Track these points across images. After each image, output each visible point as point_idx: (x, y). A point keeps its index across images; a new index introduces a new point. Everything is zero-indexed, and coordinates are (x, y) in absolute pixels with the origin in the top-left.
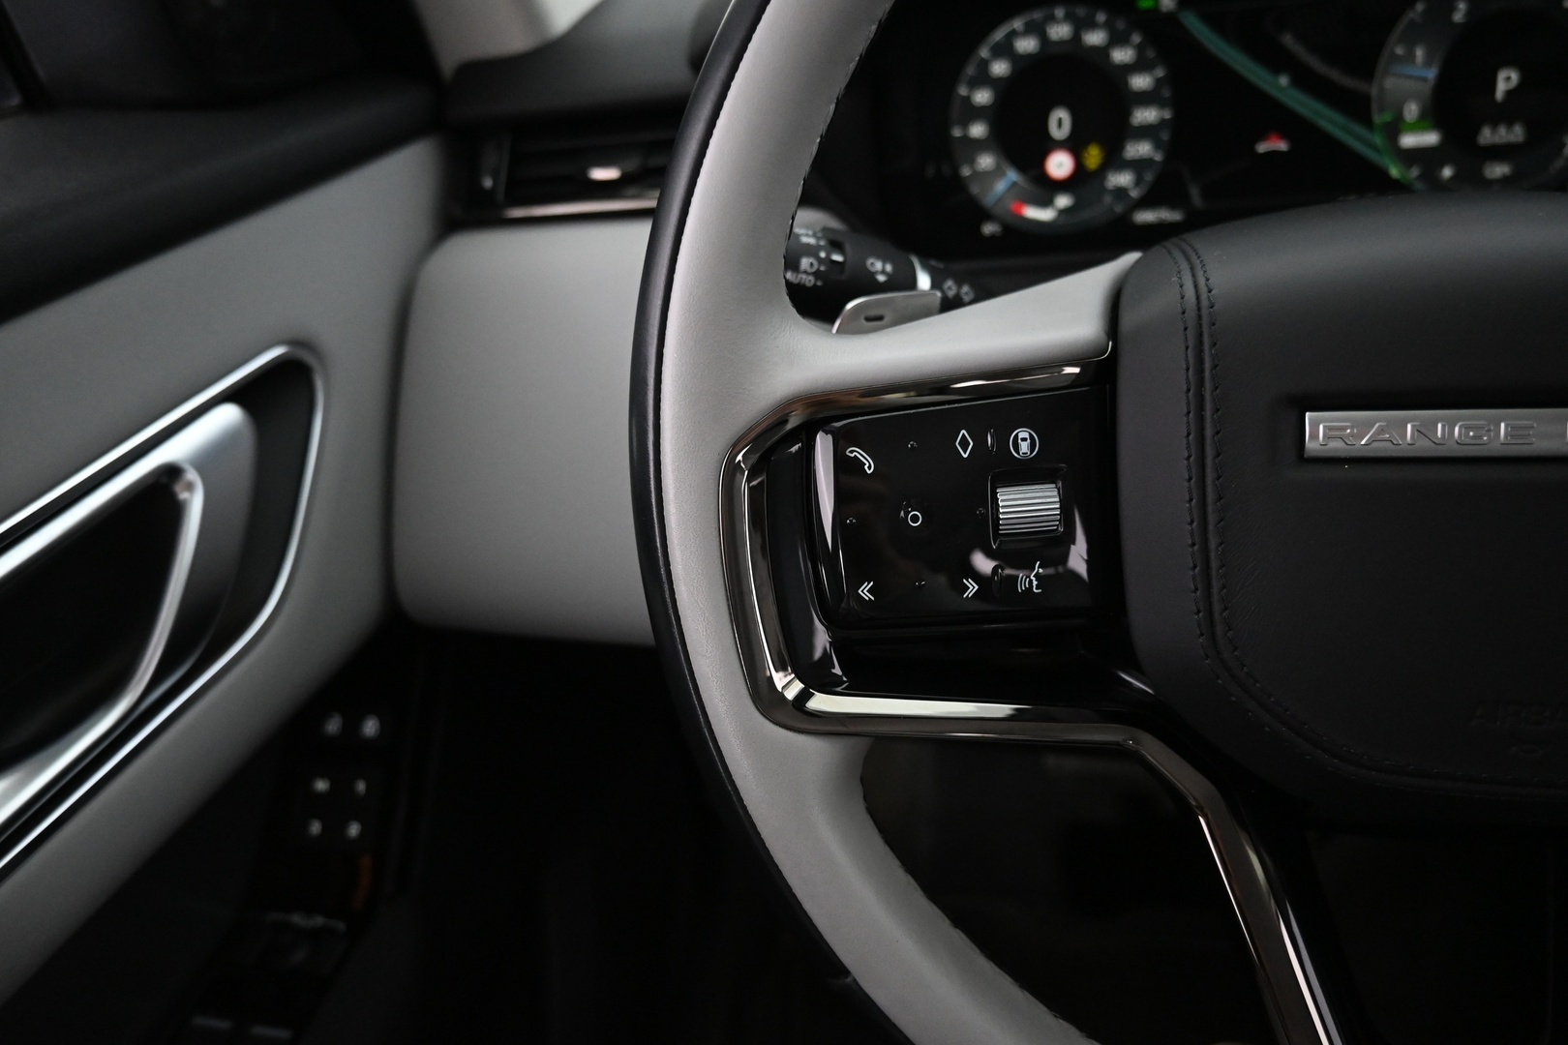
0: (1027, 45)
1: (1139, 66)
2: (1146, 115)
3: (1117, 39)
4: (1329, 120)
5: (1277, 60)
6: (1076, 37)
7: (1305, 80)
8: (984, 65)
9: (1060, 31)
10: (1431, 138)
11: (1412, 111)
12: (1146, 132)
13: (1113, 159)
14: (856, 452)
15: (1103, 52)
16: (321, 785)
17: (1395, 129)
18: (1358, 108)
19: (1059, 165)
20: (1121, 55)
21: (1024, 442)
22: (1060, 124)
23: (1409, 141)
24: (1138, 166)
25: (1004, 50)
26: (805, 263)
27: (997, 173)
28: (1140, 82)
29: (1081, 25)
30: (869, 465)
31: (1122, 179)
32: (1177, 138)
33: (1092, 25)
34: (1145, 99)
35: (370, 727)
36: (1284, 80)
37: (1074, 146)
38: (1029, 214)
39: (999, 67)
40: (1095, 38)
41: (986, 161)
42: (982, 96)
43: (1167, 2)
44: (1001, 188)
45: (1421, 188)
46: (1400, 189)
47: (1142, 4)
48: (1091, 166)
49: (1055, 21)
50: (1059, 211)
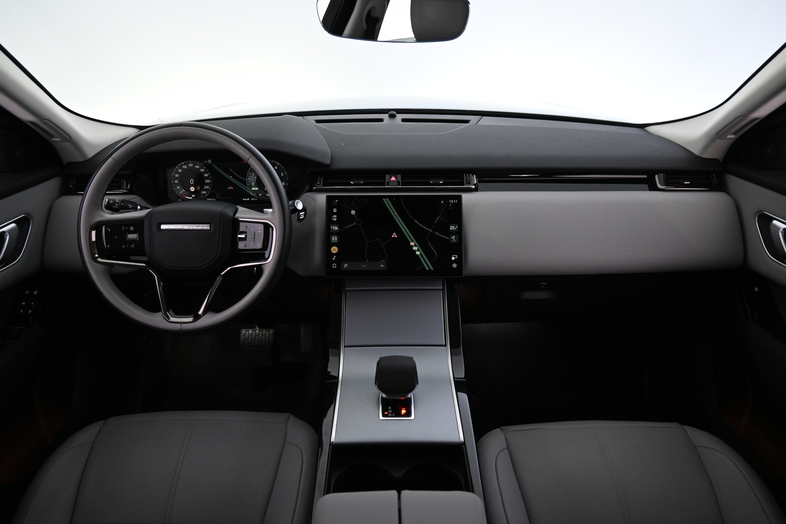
0: (185, 167)
1: (205, 172)
2: (208, 181)
3: (201, 168)
4: (239, 184)
5: (230, 174)
6: (194, 166)
7: (234, 177)
8: (177, 170)
9: (191, 165)
10: (257, 189)
11: (253, 184)
12: (207, 184)
13: (202, 189)
14: (108, 229)
15: (199, 169)
16: (23, 303)
17: (251, 187)
18: (244, 183)
19: (192, 189)
20: (202, 170)
21: (132, 228)
22: (192, 181)
23: (253, 189)
24: (206, 190)
25: (181, 168)
26: (116, 205)
27: (180, 190)
28: (206, 175)
29: (195, 164)
30: (109, 230)
31: (204, 192)
32: (213, 185)
33: (197, 165)
34: (207, 178)
35: (36, 292)
36: (231, 177)
37: (194, 186)
38: (187, 197)
39: (180, 171)
40: (197, 167)
41: (178, 187)
42: (177, 176)
43: (210, 161)
44: (181, 192)
45: (256, 197)
46: (253, 197)
47: (205, 162)
48: (198, 189)
49: (190, 163)
50: (193, 197)
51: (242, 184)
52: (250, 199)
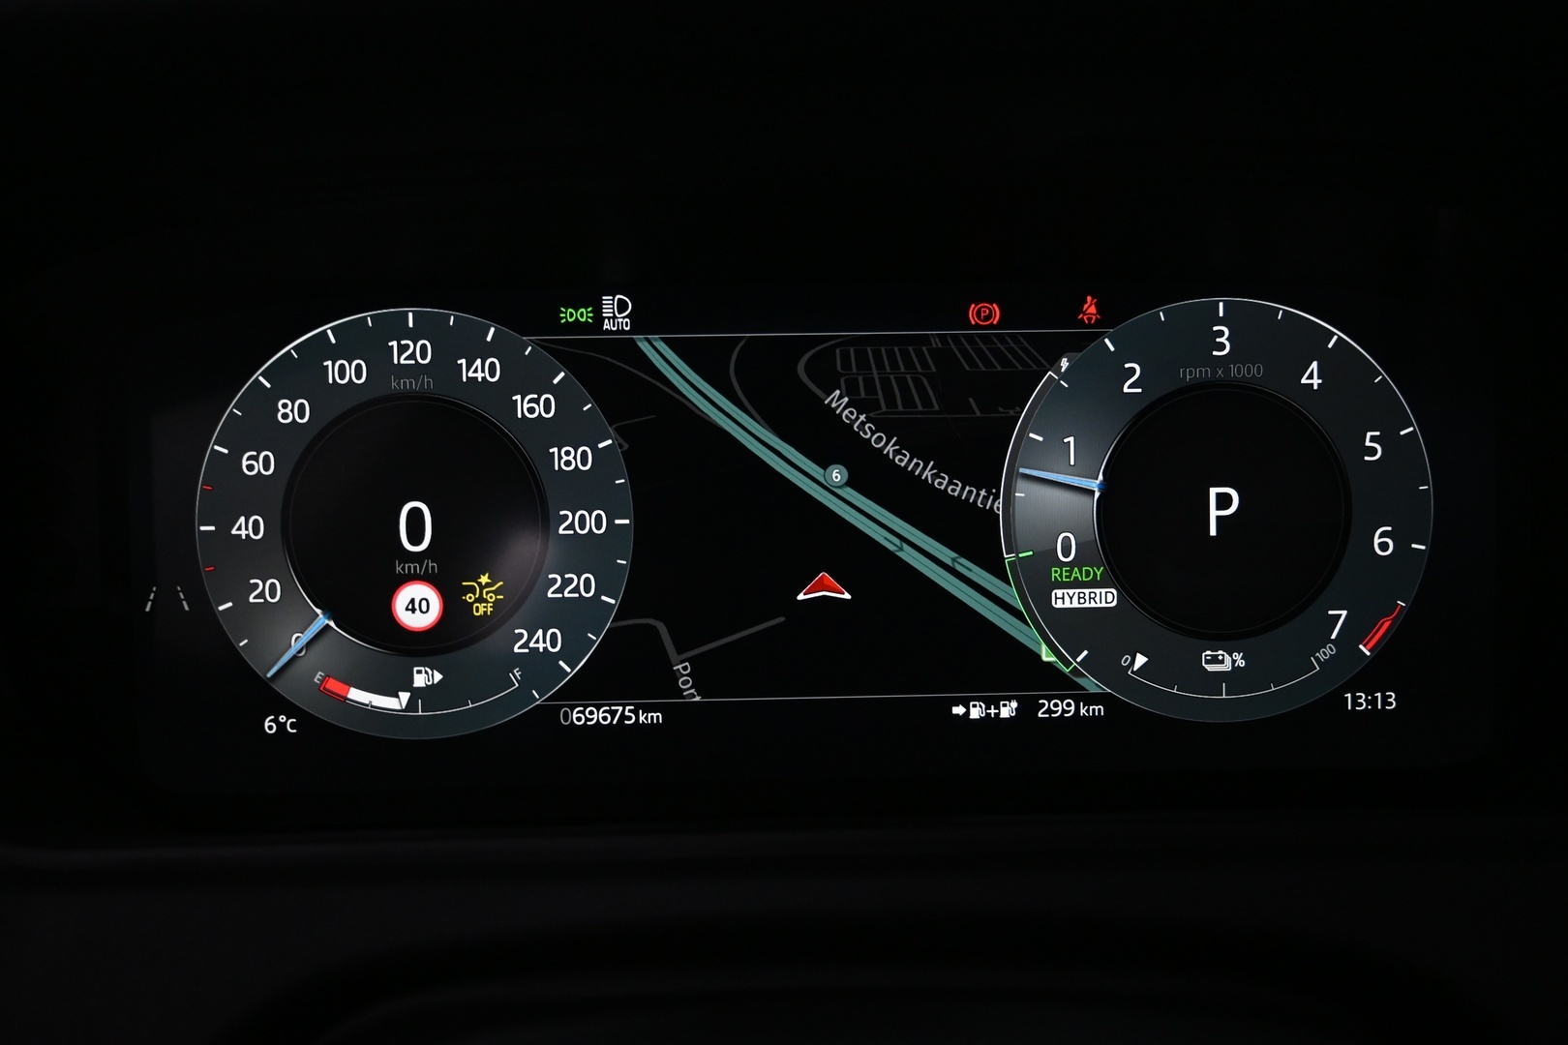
0: (346, 372)
1: (565, 429)
3: (523, 378)
6: (443, 362)
7: (872, 475)
8: (266, 403)
9: (412, 353)
10: (1106, 598)
11: (1068, 544)
12: (580, 552)
15: (497, 396)
17: (1038, 579)
18: (976, 534)
19: (414, 606)
20: (527, 406)
23: (1065, 599)
24: (569, 616)
25: (302, 378)
27: (286, 614)
28: (569, 458)
29: (451, 348)
33: (478, 350)
34: (581, 489)
36: (837, 475)
37: (441, 570)
38: (356, 695)
39: (291, 411)
40: (478, 371)
41: (266, 590)
42: (257, 464)
43: (615, 314)
44: (298, 641)
45: (1091, 684)
46: (1057, 683)
47: (569, 315)
48: (480, 610)
49: (403, 333)
50: (416, 693)
51: (946, 554)
52: (1028, 708)
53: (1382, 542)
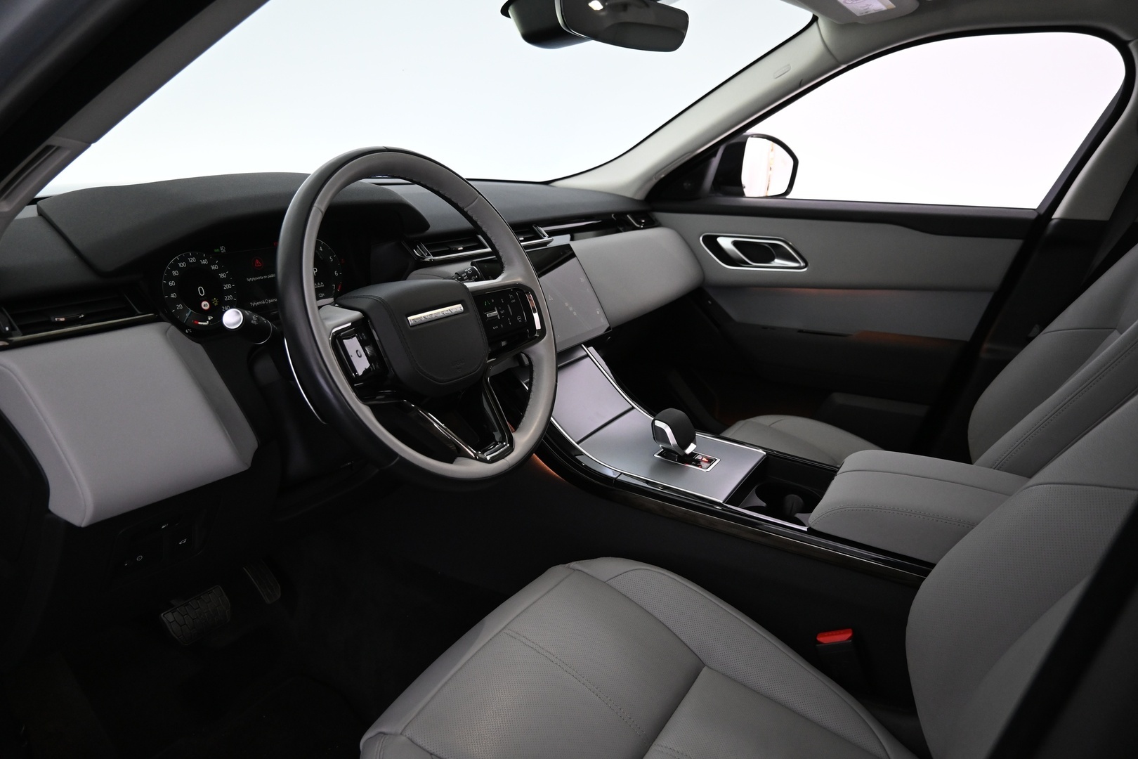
0: (182, 265)
1: (220, 271)
2: (228, 286)
3: (211, 263)
6: (198, 261)
8: (170, 272)
9: (192, 260)
12: (229, 292)
13: (223, 302)
15: (208, 266)
19: (205, 305)
20: (213, 267)
22: (201, 290)
24: (229, 303)
25: (175, 267)
27: (184, 310)
28: (222, 276)
29: (199, 258)
32: (238, 293)
33: (203, 259)
34: (226, 281)
37: (207, 298)
38: (200, 323)
39: (175, 273)
40: (204, 262)
41: (180, 307)
42: (172, 284)
43: (224, 249)
44: (187, 315)
47: (217, 250)
48: (216, 304)
49: (190, 257)
50: (209, 321)
53: (336, 274)
